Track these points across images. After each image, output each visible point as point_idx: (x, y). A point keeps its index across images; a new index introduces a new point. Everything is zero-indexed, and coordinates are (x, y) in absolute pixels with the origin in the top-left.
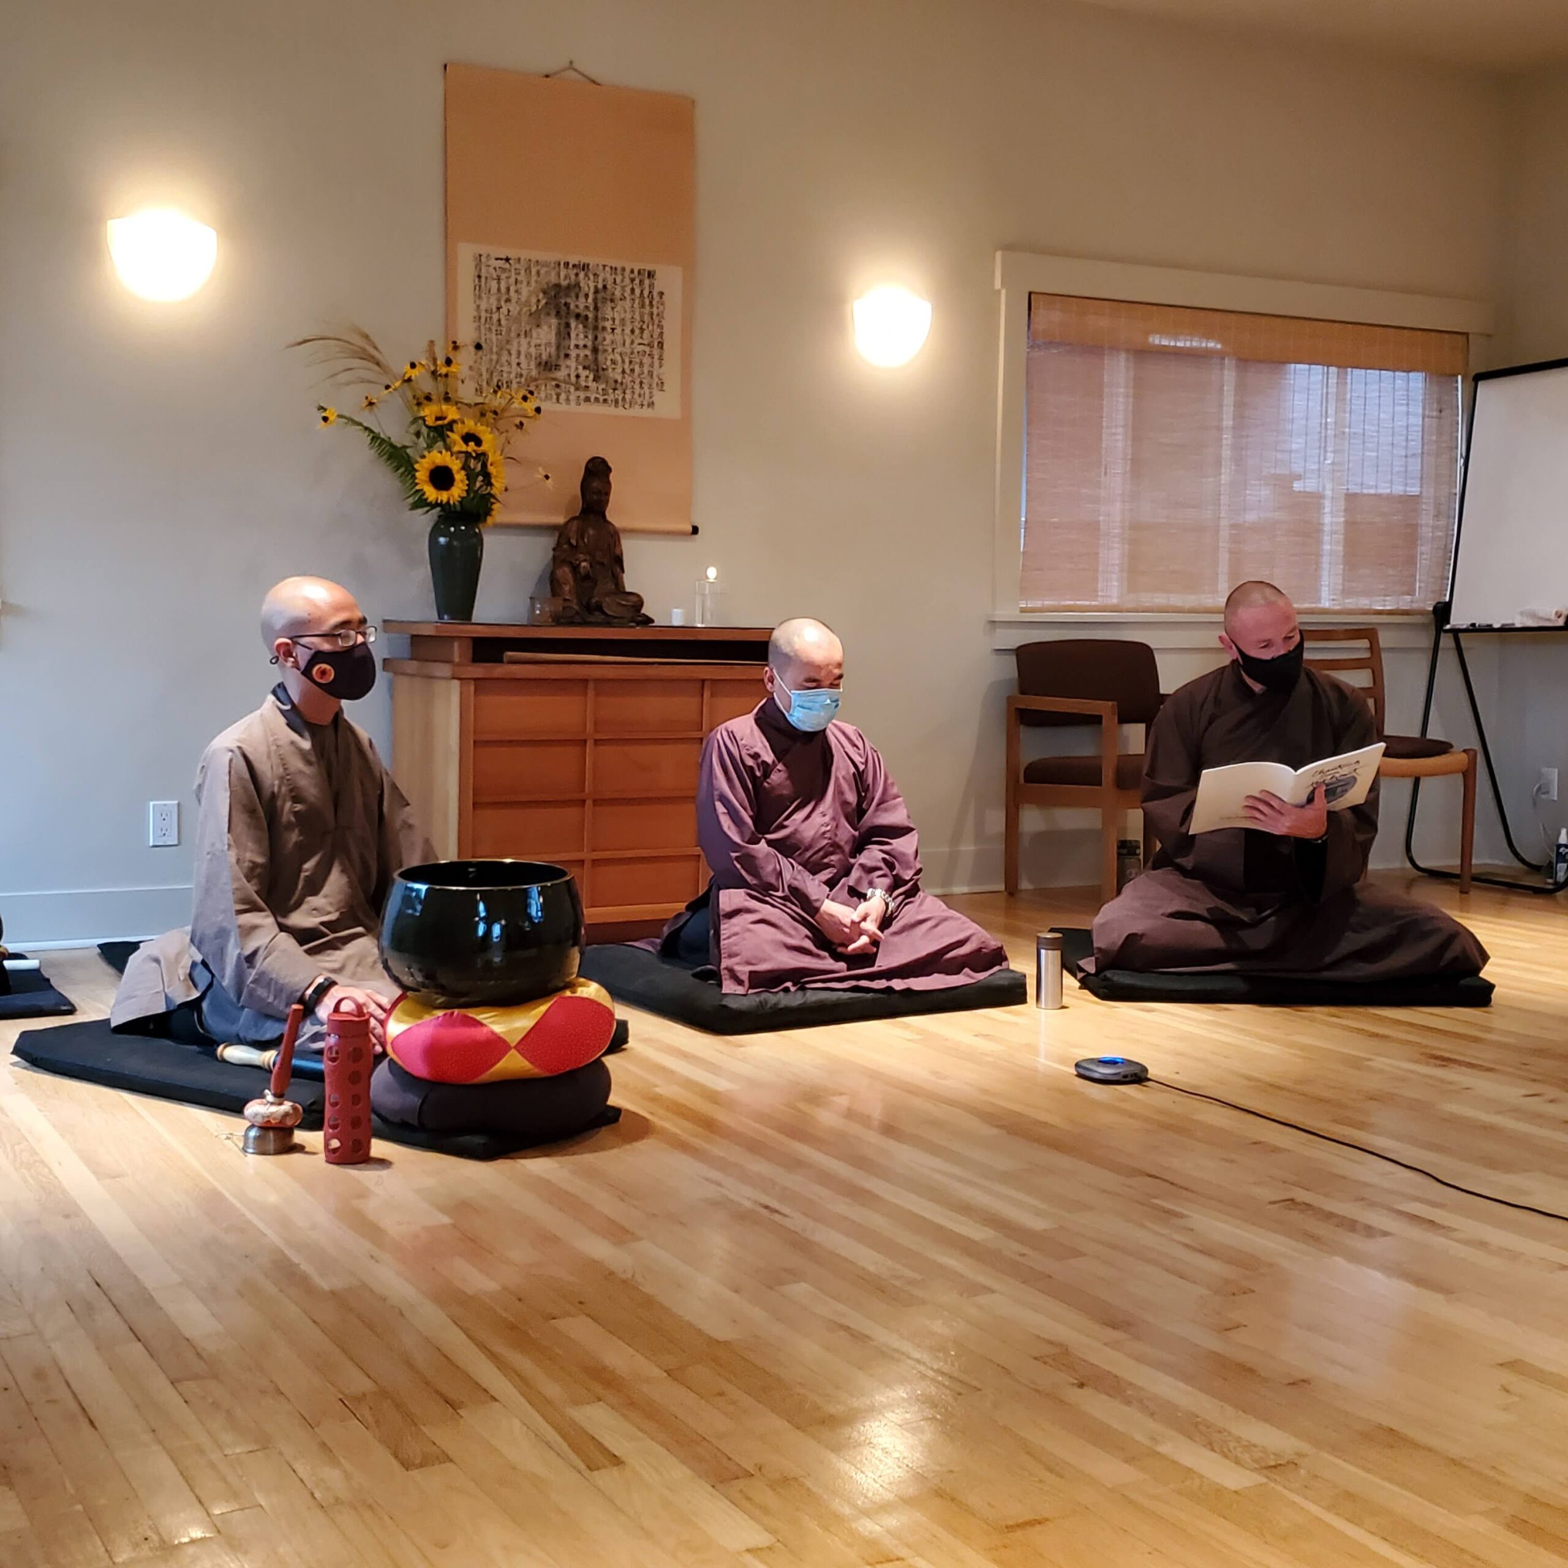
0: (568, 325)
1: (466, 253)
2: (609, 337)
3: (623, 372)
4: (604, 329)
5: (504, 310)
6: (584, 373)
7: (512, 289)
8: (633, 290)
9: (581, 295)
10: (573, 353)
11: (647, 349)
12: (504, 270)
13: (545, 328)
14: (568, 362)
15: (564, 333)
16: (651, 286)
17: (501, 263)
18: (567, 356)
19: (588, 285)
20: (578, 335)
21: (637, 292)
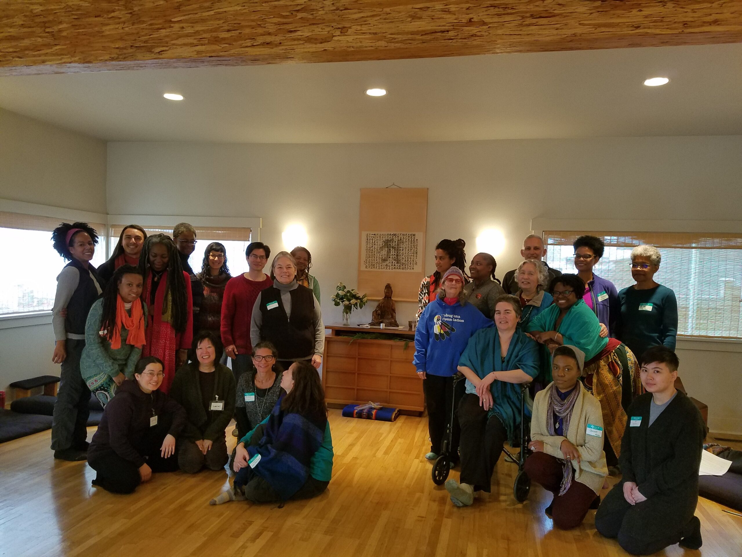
0: (390, 250)
1: (364, 234)
2: (401, 252)
3: (405, 260)
4: (400, 250)
5: (374, 247)
6: (394, 262)
7: (376, 242)
8: (409, 239)
9: (394, 242)
10: (391, 257)
11: (412, 254)
12: (374, 237)
13: (384, 250)
14: (390, 259)
15: (389, 252)
16: (414, 238)
17: (373, 236)
18: (389, 257)
19: (396, 239)
20: (393, 252)
21: (410, 240)
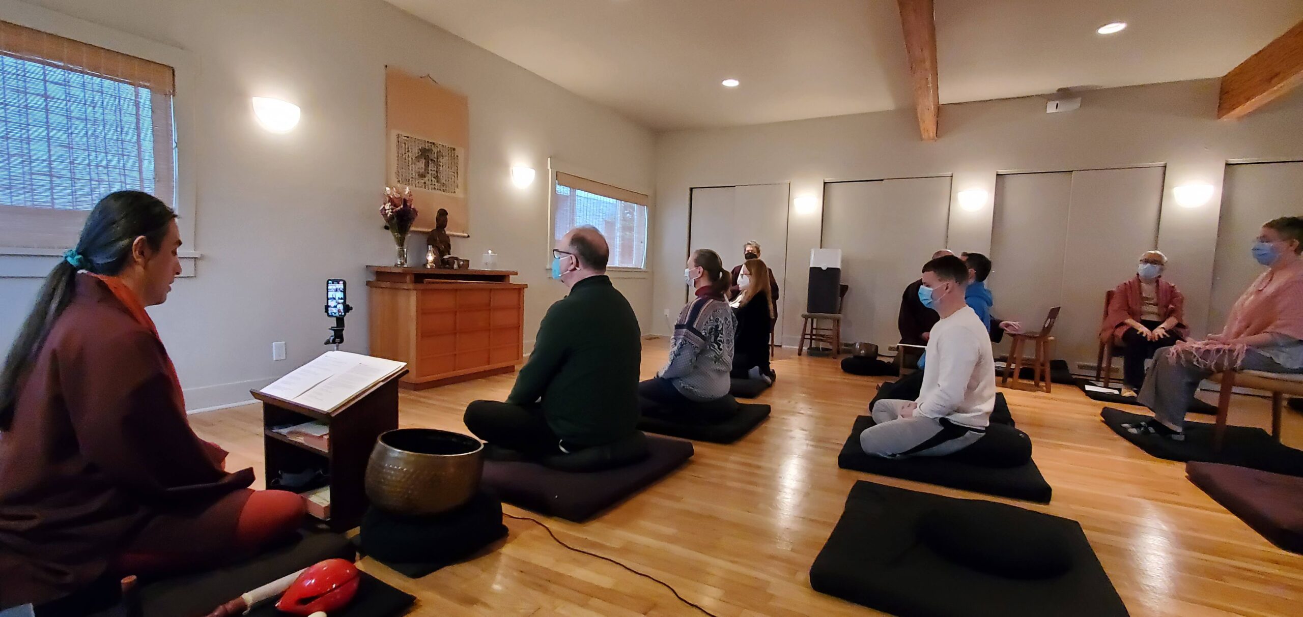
0: (428, 162)
1: (394, 134)
2: (441, 168)
3: (446, 180)
4: (440, 165)
5: (407, 154)
6: (433, 179)
7: (410, 147)
8: (449, 154)
9: (433, 153)
10: (430, 172)
11: (453, 174)
12: (407, 140)
13: (421, 162)
14: (428, 175)
15: (427, 165)
16: (454, 153)
17: (406, 138)
18: (428, 173)
19: (435, 150)
20: (431, 167)
21: (450, 154)
